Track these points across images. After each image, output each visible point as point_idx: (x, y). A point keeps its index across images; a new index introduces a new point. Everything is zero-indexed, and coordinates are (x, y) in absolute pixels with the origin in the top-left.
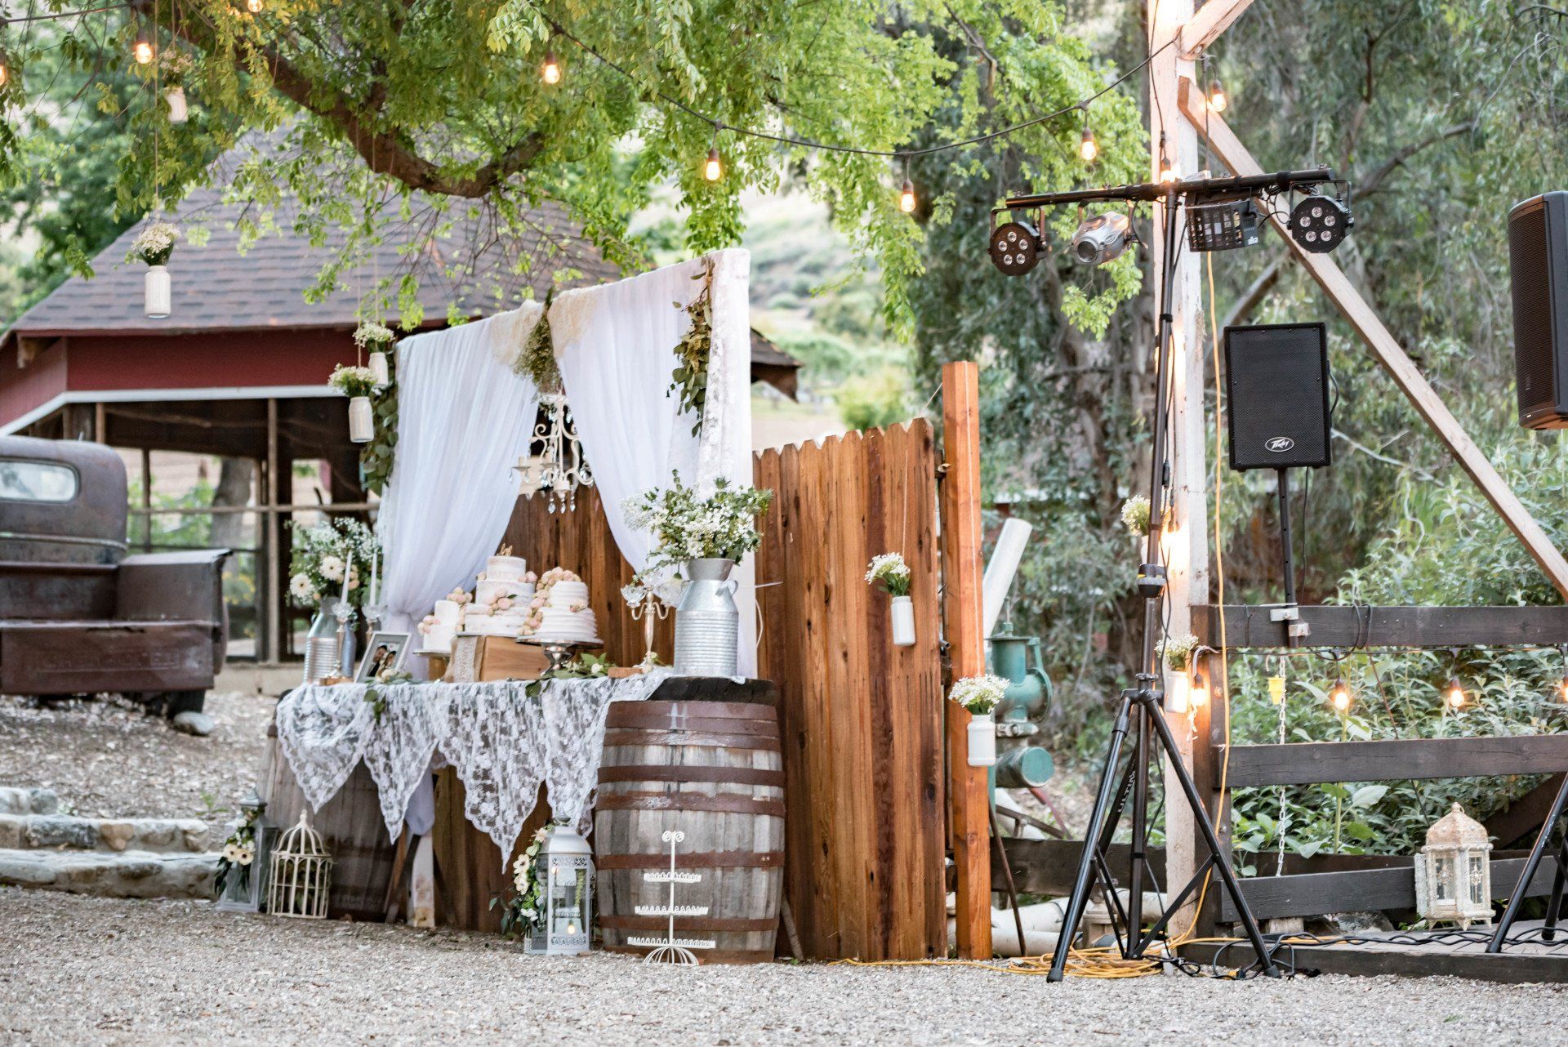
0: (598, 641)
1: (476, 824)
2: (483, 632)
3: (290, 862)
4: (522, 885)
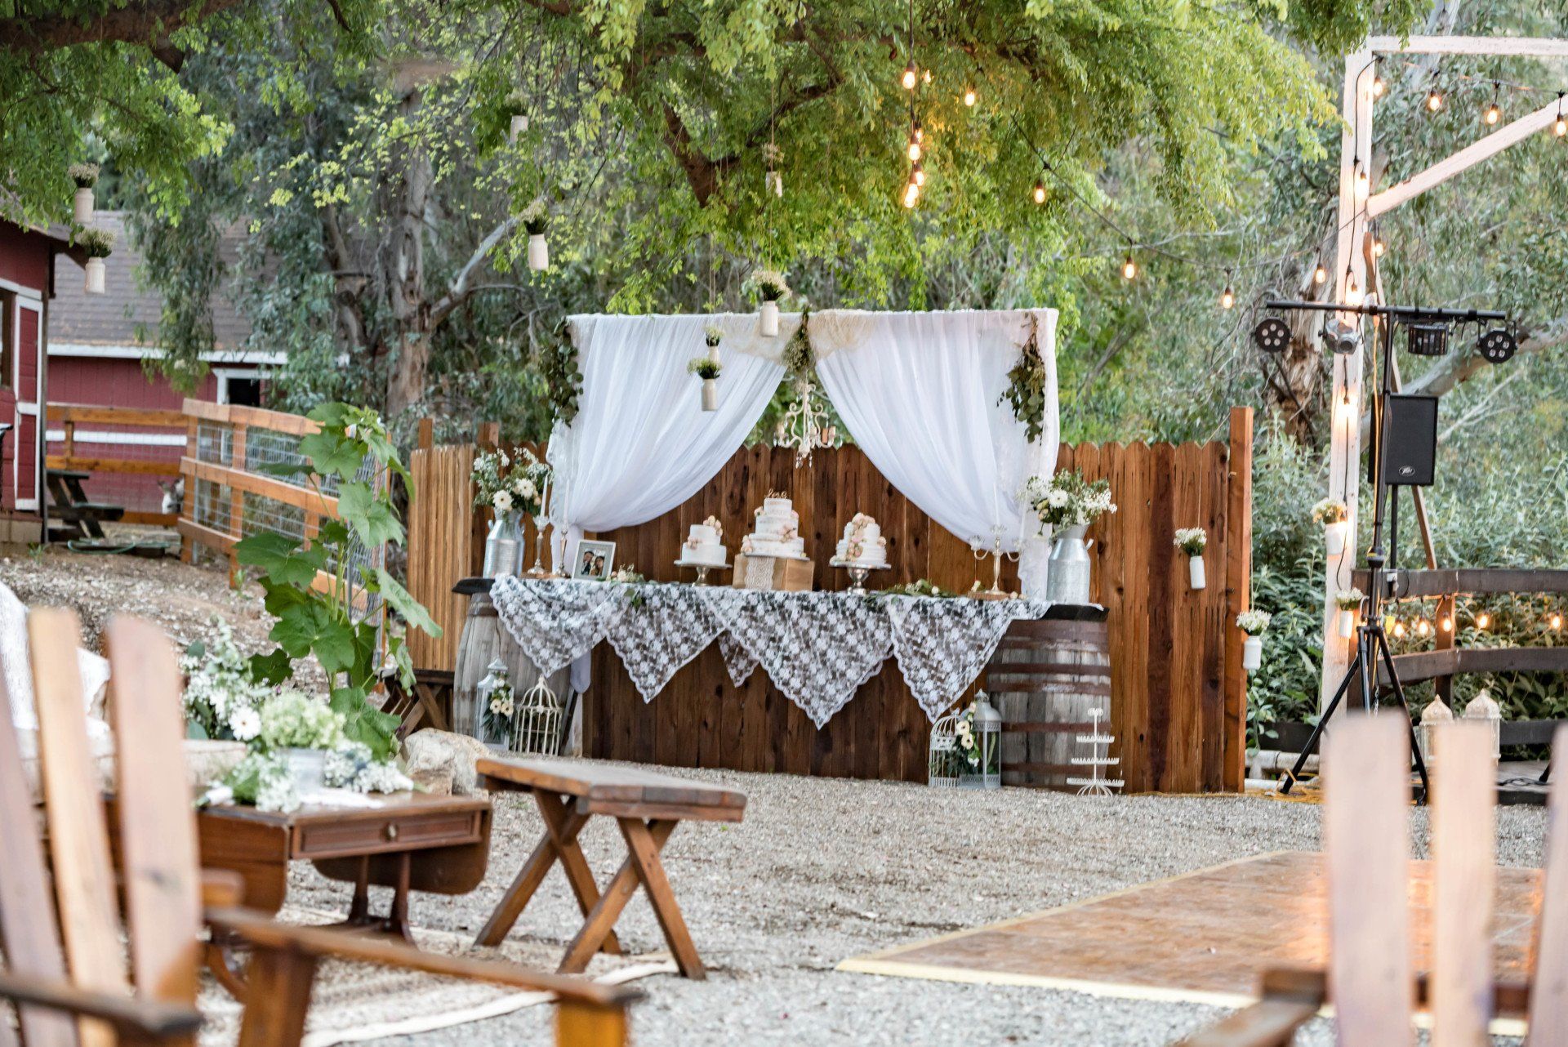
0: (889, 566)
1: (786, 693)
2: (777, 554)
3: (544, 715)
4: (968, 742)
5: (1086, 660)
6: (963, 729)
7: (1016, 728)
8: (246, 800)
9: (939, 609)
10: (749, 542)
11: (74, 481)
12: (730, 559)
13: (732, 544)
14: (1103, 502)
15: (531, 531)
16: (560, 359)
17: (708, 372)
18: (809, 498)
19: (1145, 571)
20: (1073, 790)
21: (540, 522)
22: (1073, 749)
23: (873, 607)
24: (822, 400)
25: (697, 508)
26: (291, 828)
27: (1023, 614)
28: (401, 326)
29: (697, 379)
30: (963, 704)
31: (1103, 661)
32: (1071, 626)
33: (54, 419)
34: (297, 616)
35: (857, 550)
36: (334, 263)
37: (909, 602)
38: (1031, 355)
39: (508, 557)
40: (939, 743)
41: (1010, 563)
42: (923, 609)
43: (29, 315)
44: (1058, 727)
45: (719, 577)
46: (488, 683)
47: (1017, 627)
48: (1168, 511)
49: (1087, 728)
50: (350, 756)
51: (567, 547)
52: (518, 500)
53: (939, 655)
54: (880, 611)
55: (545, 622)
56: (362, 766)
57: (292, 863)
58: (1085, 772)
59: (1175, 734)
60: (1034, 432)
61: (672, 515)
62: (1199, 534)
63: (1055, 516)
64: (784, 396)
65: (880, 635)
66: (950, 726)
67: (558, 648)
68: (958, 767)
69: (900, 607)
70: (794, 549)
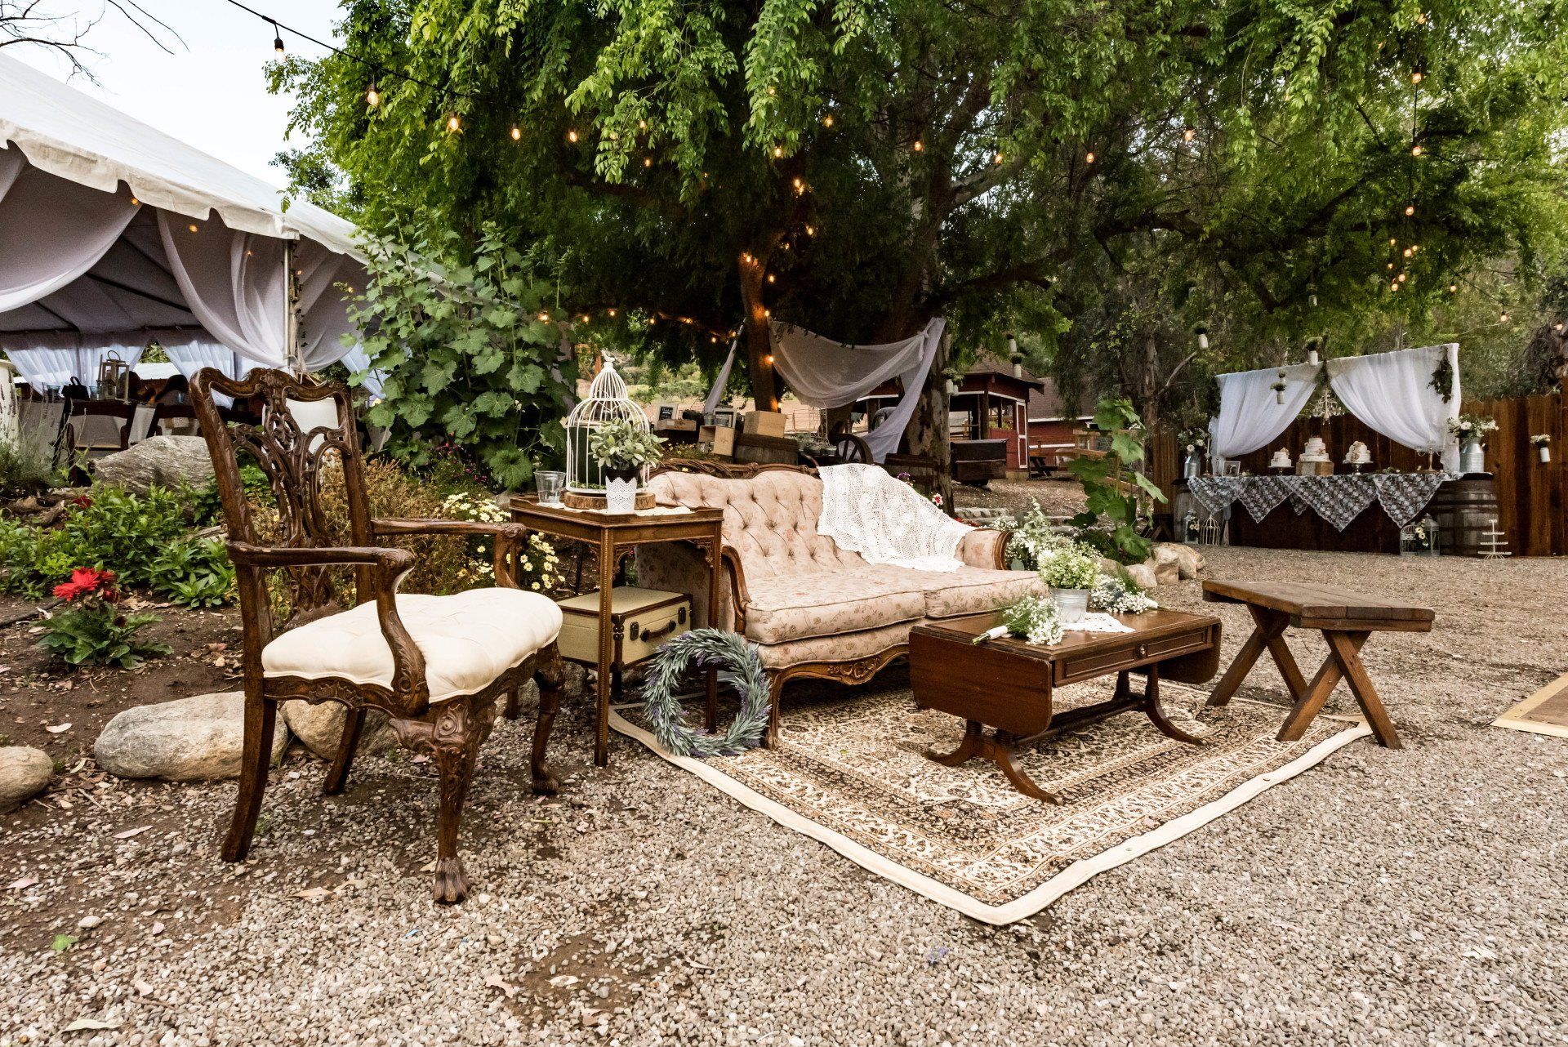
0: (1373, 462)
2: (1317, 461)
3: (1212, 529)
4: (1422, 536)
5: (1485, 497)
6: (1419, 531)
7: (1447, 529)
8: (1020, 635)
9: (1401, 479)
10: (1302, 457)
11: (1041, 459)
12: (1294, 463)
13: (1294, 457)
14: (1492, 425)
15: (1203, 460)
16: (1212, 392)
17: (1280, 388)
18: (1329, 437)
19: (1513, 457)
20: (1482, 557)
21: (1207, 455)
22: (1480, 538)
23: (1364, 479)
24: (1333, 395)
25: (1276, 445)
26: (1053, 663)
27: (1447, 478)
28: (1147, 400)
29: (1274, 392)
30: (1418, 519)
31: (1493, 497)
32: (1477, 483)
33: (1032, 441)
34: (1097, 495)
35: (1357, 456)
36: (1122, 381)
37: (1385, 477)
38: (1445, 366)
39: (1194, 469)
40: (1405, 537)
41: (1437, 457)
42: (1393, 480)
43: (1021, 408)
44: (1471, 528)
45: (1287, 472)
46: (1188, 518)
47: (1445, 484)
48: (1526, 428)
49: (1489, 528)
50: (1111, 588)
51: (1220, 464)
52: (1197, 448)
53: (1402, 499)
54: (1371, 482)
55: (1210, 493)
56: (1120, 595)
57: (1055, 691)
58: (1489, 548)
59: (1534, 531)
60: (1447, 399)
61: (1265, 449)
62: (1547, 437)
63: (1463, 435)
64: (1316, 396)
65: (1370, 492)
66: (1412, 530)
67: (1217, 503)
68: (1417, 547)
69: (1380, 481)
70: (1324, 458)
